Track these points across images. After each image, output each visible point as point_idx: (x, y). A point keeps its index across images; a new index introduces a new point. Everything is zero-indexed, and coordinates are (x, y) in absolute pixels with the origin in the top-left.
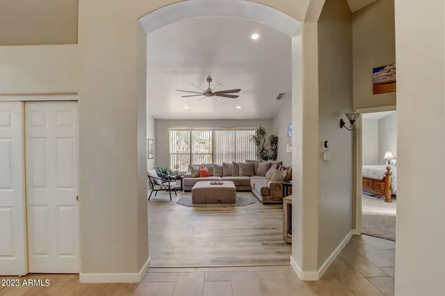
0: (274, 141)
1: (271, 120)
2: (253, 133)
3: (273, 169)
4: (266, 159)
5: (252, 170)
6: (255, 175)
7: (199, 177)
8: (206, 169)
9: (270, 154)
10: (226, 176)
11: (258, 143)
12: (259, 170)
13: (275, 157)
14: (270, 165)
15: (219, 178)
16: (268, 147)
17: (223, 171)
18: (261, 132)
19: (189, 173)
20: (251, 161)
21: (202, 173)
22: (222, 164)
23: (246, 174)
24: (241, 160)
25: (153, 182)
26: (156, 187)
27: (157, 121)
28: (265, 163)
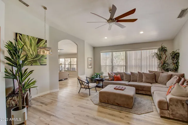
0: (176, 56)
1: (172, 40)
2: (156, 51)
3: (174, 80)
4: (167, 70)
5: (154, 78)
6: (156, 82)
7: (113, 80)
8: (119, 76)
9: (172, 66)
10: (133, 81)
11: (160, 58)
12: (160, 79)
13: (176, 70)
14: (171, 77)
15: (127, 83)
16: (170, 61)
17: (131, 77)
18: (163, 50)
19: (108, 78)
20: (153, 72)
21: (116, 78)
22: (130, 73)
23: (148, 81)
28: (166, 74)
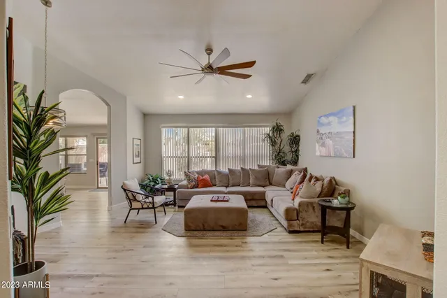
0: (295, 140)
1: (289, 114)
2: (268, 130)
3: (296, 177)
4: (284, 164)
5: (266, 178)
6: (271, 184)
7: (197, 187)
8: (206, 177)
9: (289, 157)
10: (233, 186)
11: (273, 143)
12: (275, 178)
13: (295, 162)
14: (290, 173)
15: (223, 189)
16: (287, 149)
17: (229, 179)
18: (278, 129)
19: (185, 183)
20: (265, 166)
21: (202, 182)
22: (227, 171)
23: (258, 183)
24: (252, 165)
25: (131, 198)
26: (135, 205)
27: (146, 116)
28: (282, 169)
